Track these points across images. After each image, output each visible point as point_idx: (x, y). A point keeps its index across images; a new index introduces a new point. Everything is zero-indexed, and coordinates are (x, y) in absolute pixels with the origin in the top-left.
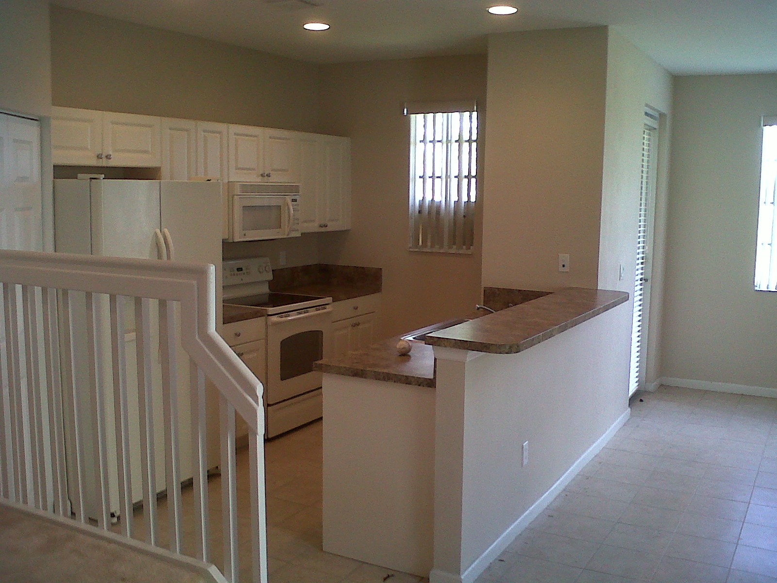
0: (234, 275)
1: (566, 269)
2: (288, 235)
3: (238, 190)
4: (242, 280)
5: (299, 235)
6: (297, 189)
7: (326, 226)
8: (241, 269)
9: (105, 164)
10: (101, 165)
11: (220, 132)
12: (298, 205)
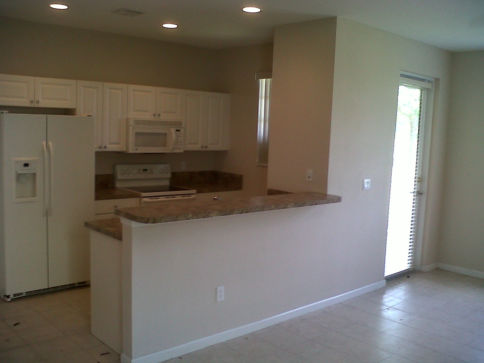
0: (140, 173)
1: (311, 179)
3: (131, 123)
4: (146, 176)
5: (181, 151)
6: (180, 124)
7: (206, 147)
8: (146, 170)
9: (36, 106)
10: (33, 106)
11: (121, 89)
12: (181, 134)
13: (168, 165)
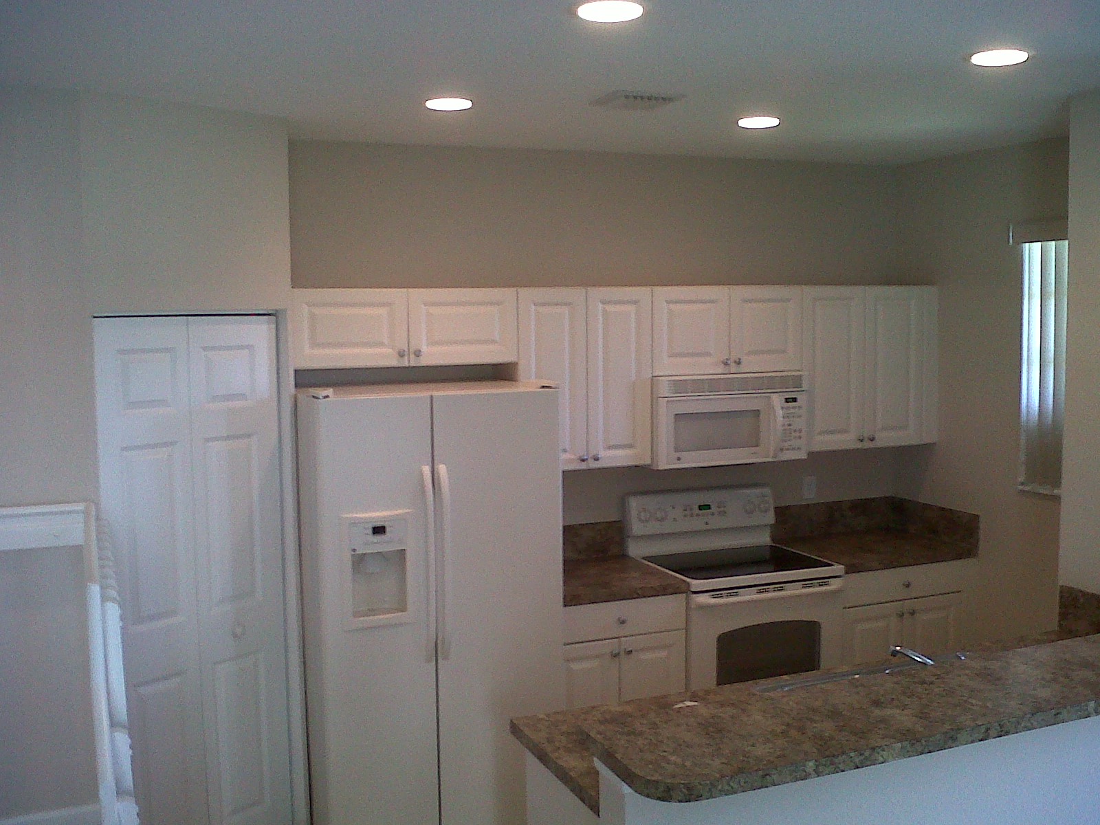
0: (692, 515)
2: (775, 457)
3: (664, 390)
4: (707, 524)
5: (802, 455)
6: (797, 381)
7: (872, 439)
8: (708, 507)
9: (413, 364)
10: (406, 364)
11: (635, 302)
12: (800, 407)
13: (767, 491)
